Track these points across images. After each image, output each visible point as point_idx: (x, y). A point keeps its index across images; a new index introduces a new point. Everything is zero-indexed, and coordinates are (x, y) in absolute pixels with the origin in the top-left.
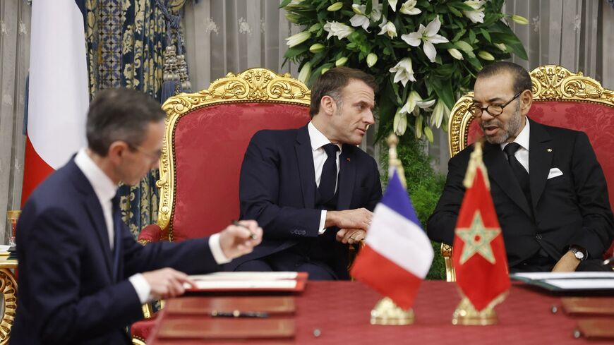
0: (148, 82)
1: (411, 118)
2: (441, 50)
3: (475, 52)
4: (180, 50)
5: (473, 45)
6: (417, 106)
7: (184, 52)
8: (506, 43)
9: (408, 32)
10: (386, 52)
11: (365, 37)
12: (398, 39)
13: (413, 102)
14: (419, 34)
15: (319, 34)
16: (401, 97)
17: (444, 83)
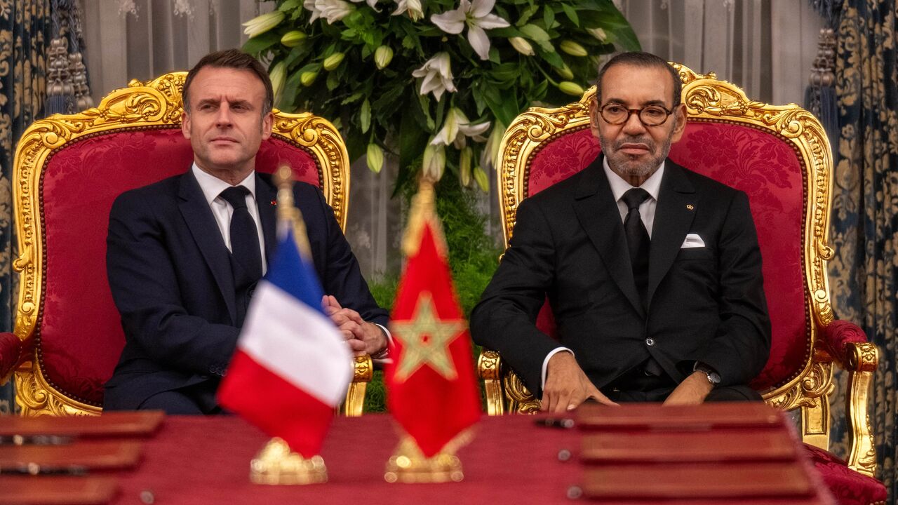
0: (22, 99)
1: (452, 153)
2: (498, 40)
3: (556, 43)
4: (75, 45)
5: (550, 32)
6: (460, 133)
7: (82, 47)
8: (605, 28)
9: (442, 9)
10: (408, 43)
11: (372, 19)
12: (426, 21)
13: (454, 127)
14: (460, 14)
15: (295, 15)
16: (434, 117)
17: (505, 94)
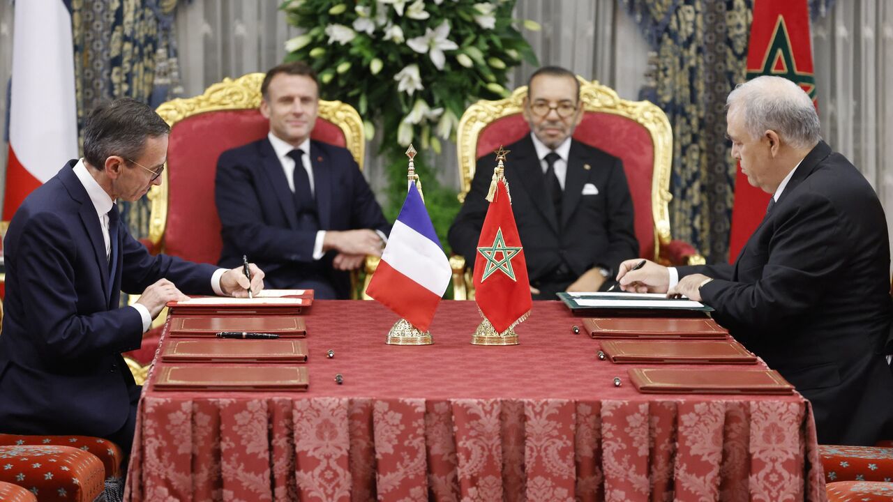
0: (138, 87)
1: (417, 128)
2: (450, 57)
3: (486, 59)
4: (172, 53)
5: (483, 51)
6: (424, 116)
7: (176, 54)
8: (517, 50)
9: (414, 36)
10: (392, 58)
11: (369, 42)
12: (404, 44)
13: (419, 112)
14: (426, 39)
15: (321, 38)
16: (407, 104)
17: (453, 91)
